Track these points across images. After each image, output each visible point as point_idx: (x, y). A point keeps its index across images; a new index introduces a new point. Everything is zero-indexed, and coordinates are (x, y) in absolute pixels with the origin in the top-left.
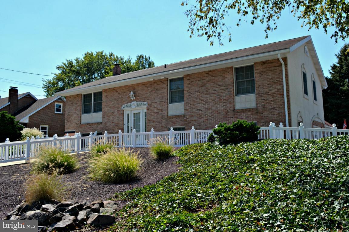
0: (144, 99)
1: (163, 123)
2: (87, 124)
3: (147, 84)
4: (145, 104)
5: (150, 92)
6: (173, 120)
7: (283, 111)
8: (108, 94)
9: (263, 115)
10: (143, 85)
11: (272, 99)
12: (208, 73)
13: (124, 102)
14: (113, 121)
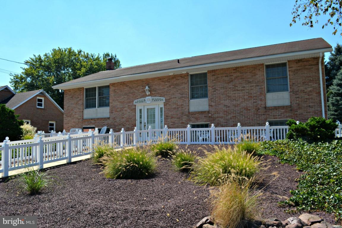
0: (161, 94)
1: (184, 119)
2: (92, 119)
3: (164, 79)
4: (162, 100)
5: (167, 87)
6: (194, 116)
7: (319, 109)
8: (116, 88)
9: (298, 113)
10: (159, 79)
11: (308, 97)
12: (236, 69)
13: (136, 96)
14: (123, 117)
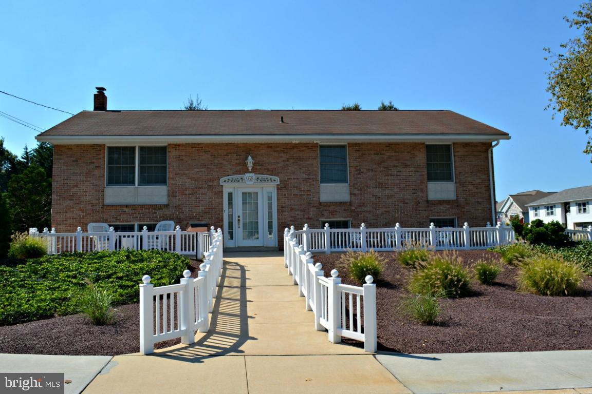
0: (272, 171)
1: (312, 213)
3: (278, 147)
4: (275, 180)
5: (283, 161)
6: (328, 208)
10: (268, 147)
